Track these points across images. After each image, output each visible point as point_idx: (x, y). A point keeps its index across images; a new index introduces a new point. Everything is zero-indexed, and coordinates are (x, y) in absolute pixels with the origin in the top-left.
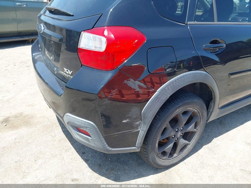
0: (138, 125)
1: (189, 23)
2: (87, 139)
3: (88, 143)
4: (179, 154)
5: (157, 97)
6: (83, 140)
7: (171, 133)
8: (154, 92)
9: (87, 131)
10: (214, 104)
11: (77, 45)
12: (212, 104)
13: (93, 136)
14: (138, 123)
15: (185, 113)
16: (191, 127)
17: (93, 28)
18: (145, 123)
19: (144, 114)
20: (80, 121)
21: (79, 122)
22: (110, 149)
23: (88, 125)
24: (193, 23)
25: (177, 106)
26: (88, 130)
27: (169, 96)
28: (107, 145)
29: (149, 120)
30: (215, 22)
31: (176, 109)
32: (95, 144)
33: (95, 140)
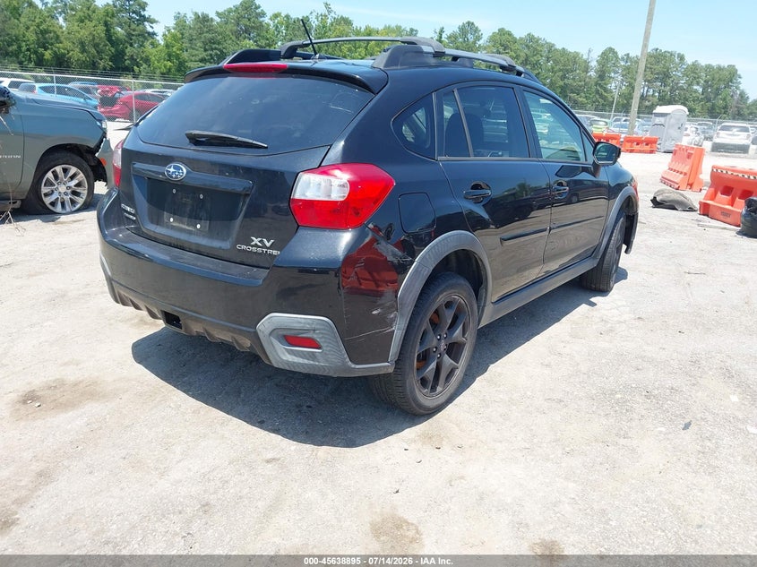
0: (393, 320)
1: (439, 158)
2: (313, 356)
3: (312, 362)
4: (444, 388)
5: (416, 271)
6: (301, 360)
7: (432, 341)
8: (412, 262)
9: (315, 336)
10: (486, 290)
11: (288, 195)
12: (482, 291)
13: (326, 344)
14: (392, 316)
15: (448, 305)
16: (457, 332)
17: (320, 166)
18: (402, 315)
19: (402, 298)
20: (303, 321)
21: (300, 323)
22: (353, 366)
23: (317, 324)
24: (444, 158)
25: (439, 290)
26: (317, 334)
27: (432, 268)
28: (348, 359)
29: (409, 310)
30: (472, 158)
31: (438, 295)
32: (327, 361)
33: (330, 351)
